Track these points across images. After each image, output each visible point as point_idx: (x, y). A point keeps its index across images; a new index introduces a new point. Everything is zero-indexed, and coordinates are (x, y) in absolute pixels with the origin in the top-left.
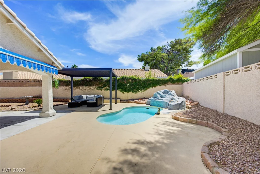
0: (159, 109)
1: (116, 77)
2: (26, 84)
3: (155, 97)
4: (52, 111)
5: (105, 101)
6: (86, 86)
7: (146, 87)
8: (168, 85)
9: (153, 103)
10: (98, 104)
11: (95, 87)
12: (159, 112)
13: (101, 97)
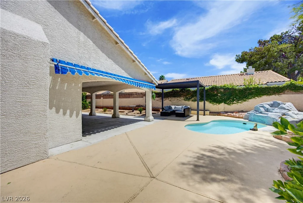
0: (255, 125)
1: (205, 88)
2: (132, 96)
3: (257, 110)
4: (151, 117)
5: (192, 112)
6: (174, 97)
7: (245, 98)
8: (284, 94)
9: (253, 118)
10: (186, 114)
11: (182, 98)
12: (255, 128)
13: (188, 108)
